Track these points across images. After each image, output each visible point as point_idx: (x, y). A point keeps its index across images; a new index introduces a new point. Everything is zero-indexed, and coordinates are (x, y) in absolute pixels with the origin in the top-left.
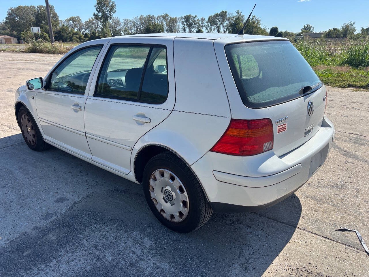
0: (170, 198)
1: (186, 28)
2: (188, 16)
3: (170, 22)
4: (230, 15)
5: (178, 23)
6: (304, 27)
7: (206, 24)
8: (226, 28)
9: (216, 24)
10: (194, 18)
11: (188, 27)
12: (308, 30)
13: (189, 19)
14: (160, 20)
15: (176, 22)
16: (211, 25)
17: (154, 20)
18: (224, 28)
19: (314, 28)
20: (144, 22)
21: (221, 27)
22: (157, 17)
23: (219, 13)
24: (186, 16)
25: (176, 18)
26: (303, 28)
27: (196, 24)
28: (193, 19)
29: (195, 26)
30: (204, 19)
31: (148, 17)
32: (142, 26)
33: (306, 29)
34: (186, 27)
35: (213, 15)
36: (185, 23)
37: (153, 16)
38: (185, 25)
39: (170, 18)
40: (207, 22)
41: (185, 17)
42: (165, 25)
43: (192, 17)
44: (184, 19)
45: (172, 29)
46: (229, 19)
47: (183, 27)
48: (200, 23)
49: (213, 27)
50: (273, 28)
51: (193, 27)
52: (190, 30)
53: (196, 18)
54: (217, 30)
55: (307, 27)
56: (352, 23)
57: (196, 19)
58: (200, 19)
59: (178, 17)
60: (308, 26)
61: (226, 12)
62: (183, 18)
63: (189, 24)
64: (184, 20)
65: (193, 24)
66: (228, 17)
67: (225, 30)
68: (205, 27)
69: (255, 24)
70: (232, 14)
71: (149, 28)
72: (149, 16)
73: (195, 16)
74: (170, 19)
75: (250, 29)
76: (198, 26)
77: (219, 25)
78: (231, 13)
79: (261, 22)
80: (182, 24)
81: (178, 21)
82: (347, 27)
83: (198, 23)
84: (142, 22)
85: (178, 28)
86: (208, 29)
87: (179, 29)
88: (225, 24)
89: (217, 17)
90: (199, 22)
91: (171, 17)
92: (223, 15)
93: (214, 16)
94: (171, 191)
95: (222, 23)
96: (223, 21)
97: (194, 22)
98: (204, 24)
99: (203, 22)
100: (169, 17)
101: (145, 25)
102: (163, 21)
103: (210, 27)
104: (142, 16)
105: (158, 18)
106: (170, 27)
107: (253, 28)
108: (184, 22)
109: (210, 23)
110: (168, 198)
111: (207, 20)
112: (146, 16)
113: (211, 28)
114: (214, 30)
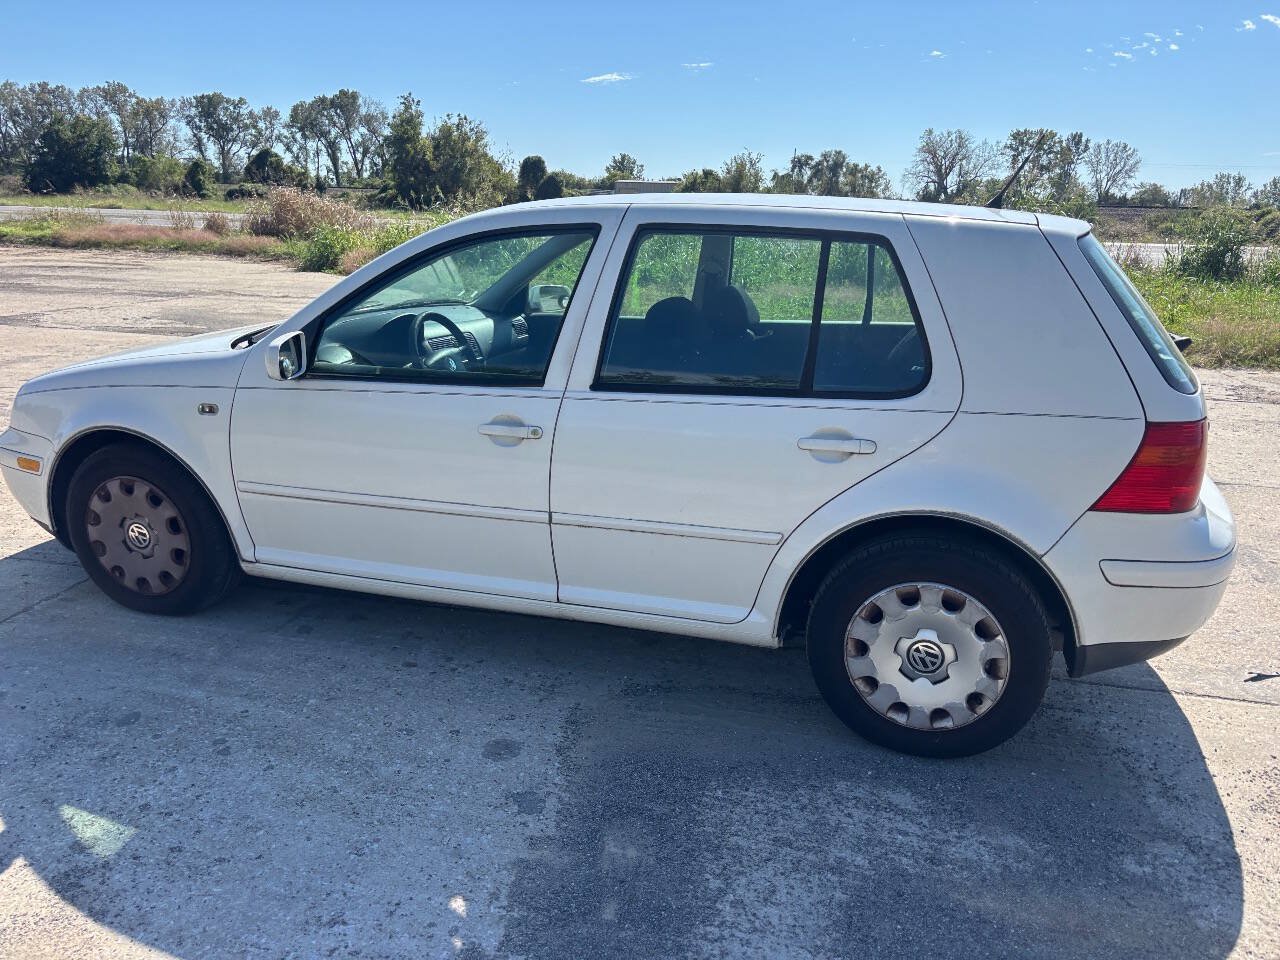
0: (929, 664)
1: (205, 140)
2: (210, 98)
3: (136, 114)
4: (373, 107)
5: (172, 122)
6: (615, 161)
7: (285, 132)
8: (361, 150)
9: (324, 134)
10: (235, 108)
11: (212, 139)
12: (626, 173)
13: (215, 109)
14: (91, 105)
15: (164, 116)
16: (305, 137)
17: (68, 102)
18: (354, 150)
19: (642, 166)
20: (20, 107)
21: (344, 145)
22: (76, 92)
23: (330, 96)
24: (203, 97)
25: (160, 102)
26: (612, 164)
27: (246, 127)
28: (231, 108)
29: (241, 135)
30: (277, 114)
31: (37, 89)
32: (14, 122)
33: (620, 169)
34: (204, 136)
35: (309, 100)
36: (200, 121)
37: (62, 87)
38: (199, 128)
39: (134, 100)
40: (288, 126)
41: (200, 100)
42: (116, 124)
43: (228, 101)
44: (196, 107)
45: (146, 140)
46: (368, 121)
47: (195, 135)
48: (261, 125)
49: (312, 145)
50: (529, 158)
51: (234, 140)
52: (223, 149)
53: (244, 106)
54: (329, 155)
55: (622, 163)
56: (754, 156)
57: (244, 111)
58: (257, 111)
59: (167, 99)
60: (623, 157)
61: (354, 96)
62: (191, 103)
63: (215, 126)
64: (193, 111)
65: (232, 130)
66: (363, 111)
67: (359, 156)
68: (281, 142)
69: (470, 144)
70: (378, 105)
71: (57, 132)
72: (43, 86)
73: (237, 99)
74: (137, 103)
75: (453, 157)
76: (255, 136)
77: (336, 138)
78: (376, 100)
79: (487, 139)
80: (188, 123)
81: (172, 114)
82: (741, 167)
83: (255, 127)
84: (11, 108)
85: (172, 139)
86: (295, 149)
87: (178, 144)
88: (356, 137)
89: (324, 109)
90: (257, 122)
91: (141, 97)
92: (345, 104)
93: (311, 105)
94: (938, 642)
95: (346, 133)
96: (348, 126)
97: (236, 120)
98: (276, 132)
99: (272, 125)
100: (130, 96)
101: (25, 118)
102: (106, 108)
103: (302, 142)
104: (11, 85)
105: (81, 96)
106: (138, 133)
107: (463, 156)
108: (197, 120)
109: (301, 129)
110: (925, 666)
111: (285, 116)
112: (28, 86)
113: (303, 148)
114: (317, 153)
